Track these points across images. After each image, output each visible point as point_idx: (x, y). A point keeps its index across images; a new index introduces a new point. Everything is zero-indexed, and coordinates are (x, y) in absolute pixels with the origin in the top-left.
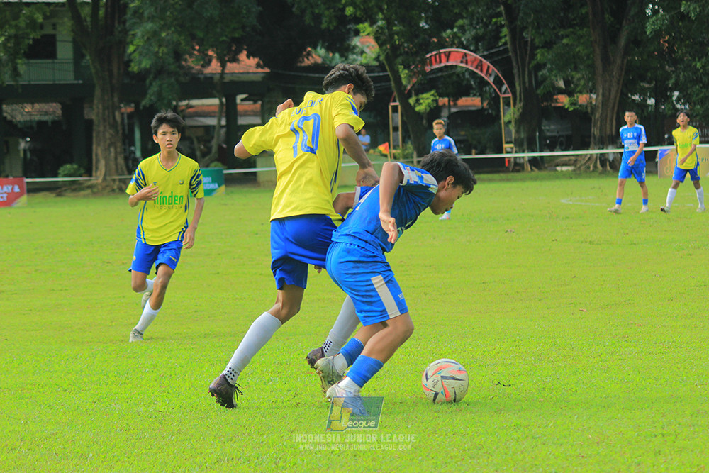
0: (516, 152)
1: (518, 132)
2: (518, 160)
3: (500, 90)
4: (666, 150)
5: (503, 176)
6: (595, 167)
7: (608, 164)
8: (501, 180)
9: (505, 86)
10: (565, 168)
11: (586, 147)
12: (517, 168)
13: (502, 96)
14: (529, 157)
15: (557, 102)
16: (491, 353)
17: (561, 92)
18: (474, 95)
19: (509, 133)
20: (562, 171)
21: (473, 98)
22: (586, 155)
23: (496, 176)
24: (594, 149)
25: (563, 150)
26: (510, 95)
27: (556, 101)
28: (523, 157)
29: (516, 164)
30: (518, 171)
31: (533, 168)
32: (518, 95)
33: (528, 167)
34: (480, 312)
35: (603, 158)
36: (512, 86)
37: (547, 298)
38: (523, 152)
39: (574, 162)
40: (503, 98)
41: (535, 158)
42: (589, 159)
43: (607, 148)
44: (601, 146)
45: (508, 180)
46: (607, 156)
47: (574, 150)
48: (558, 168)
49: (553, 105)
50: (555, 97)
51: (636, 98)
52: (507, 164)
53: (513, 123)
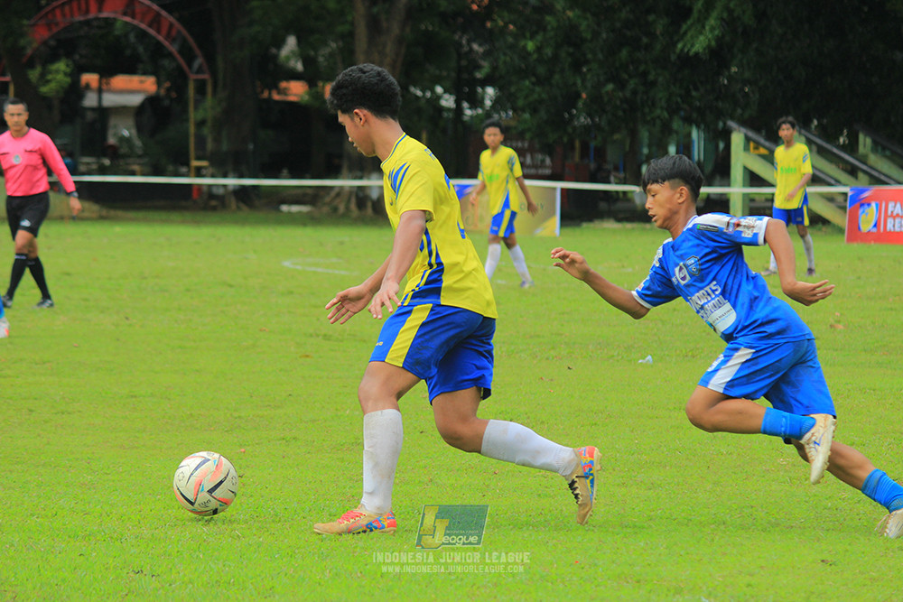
0: (213, 176)
1: (217, 140)
2: (215, 191)
3: (190, 66)
4: (467, 186)
5: (188, 215)
6: (347, 208)
7: (369, 204)
8: (183, 222)
9: (199, 61)
10: (295, 208)
11: (333, 172)
12: (214, 203)
13: (193, 77)
14: (235, 186)
15: (286, 94)
16: (133, 517)
17: (295, 76)
18: (145, 73)
19: (201, 141)
20: (290, 213)
21: (143, 78)
22: (331, 188)
23: (175, 216)
24: (348, 178)
25: (293, 176)
26: (206, 76)
27: (284, 92)
28: (225, 186)
29: (212, 196)
30: (214, 209)
31: (241, 205)
32: (221, 76)
33: (233, 202)
34: (123, 447)
35: (361, 194)
36: (210, 59)
37: (239, 427)
38: (225, 176)
39: (312, 197)
40: (196, 81)
41: (244, 188)
42: (338, 195)
43: (369, 178)
44: (359, 174)
45: (197, 223)
46: (368, 192)
47: (313, 177)
48: (285, 208)
49: (276, 97)
50: (283, 84)
51: (419, 93)
52: (195, 195)
53: (209, 124)
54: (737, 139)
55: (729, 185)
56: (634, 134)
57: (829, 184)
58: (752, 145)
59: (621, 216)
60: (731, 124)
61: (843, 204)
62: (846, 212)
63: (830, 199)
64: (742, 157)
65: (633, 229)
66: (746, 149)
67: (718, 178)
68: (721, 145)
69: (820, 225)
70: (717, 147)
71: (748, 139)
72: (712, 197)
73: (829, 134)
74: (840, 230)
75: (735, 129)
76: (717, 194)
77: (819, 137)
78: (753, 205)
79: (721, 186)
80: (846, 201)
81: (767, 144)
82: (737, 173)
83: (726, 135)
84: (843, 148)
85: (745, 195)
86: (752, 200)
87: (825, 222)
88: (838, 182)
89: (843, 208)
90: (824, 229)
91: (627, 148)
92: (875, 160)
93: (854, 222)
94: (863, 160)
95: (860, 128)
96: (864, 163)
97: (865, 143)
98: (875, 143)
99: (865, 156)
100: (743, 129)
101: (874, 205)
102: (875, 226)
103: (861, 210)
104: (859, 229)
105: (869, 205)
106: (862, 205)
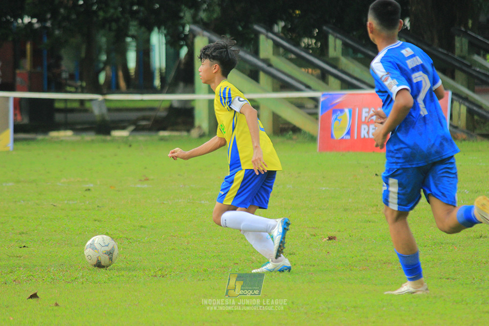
54: (201, 42)
55: (193, 92)
56: (90, 41)
57: (298, 90)
59: (79, 127)
60: (194, 28)
61: (314, 111)
62: (317, 119)
63: (299, 105)
65: (92, 141)
67: (181, 85)
68: (184, 51)
69: (290, 134)
70: (178, 54)
72: (176, 105)
74: (313, 139)
75: (199, 34)
76: (180, 101)
77: (287, 40)
79: (184, 92)
80: (316, 107)
83: (189, 40)
87: (296, 130)
88: (308, 87)
89: (314, 115)
90: (295, 137)
91: (83, 55)
92: (347, 63)
93: (327, 129)
94: (334, 63)
95: (330, 31)
96: (335, 67)
97: (335, 45)
98: (345, 45)
99: (336, 59)
100: (206, 33)
101: (347, 111)
102: (348, 133)
103: (334, 116)
104: (332, 136)
105: (342, 111)
106: (334, 112)
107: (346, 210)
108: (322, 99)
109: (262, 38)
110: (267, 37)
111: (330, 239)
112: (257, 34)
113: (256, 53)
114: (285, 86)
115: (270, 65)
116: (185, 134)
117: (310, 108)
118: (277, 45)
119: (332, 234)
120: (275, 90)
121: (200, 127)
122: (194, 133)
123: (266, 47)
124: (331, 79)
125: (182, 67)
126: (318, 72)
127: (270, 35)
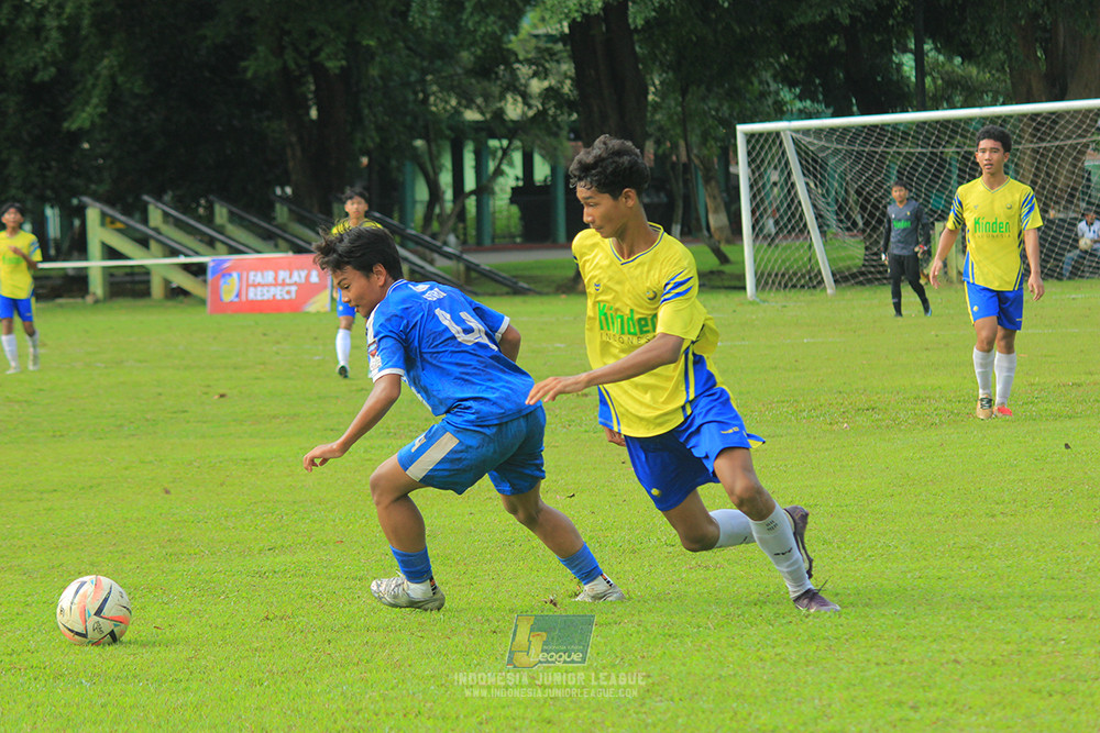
54: (93, 214)
55: (86, 259)
57: (186, 255)
58: (108, 220)
60: (86, 199)
62: (206, 283)
63: (186, 267)
64: (98, 233)
66: (103, 224)
67: (76, 254)
68: (77, 223)
69: (181, 298)
70: (72, 224)
71: (104, 215)
72: (71, 273)
73: (185, 205)
74: (202, 302)
75: (90, 205)
76: (74, 269)
77: (176, 209)
78: (112, 279)
79: (79, 259)
81: (123, 218)
82: (94, 247)
83: (80, 212)
84: (199, 219)
85: (105, 269)
86: (112, 275)
87: (186, 294)
88: (197, 254)
89: (203, 279)
90: (186, 300)
92: (232, 230)
93: (216, 292)
94: (220, 230)
95: (215, 199)
96: (222, 233)
97: (221, 213)
98: (231, 214)
99: (222, 227)
100: (98, 205)
101: (235, 275)
102: (238, 295)
103: (222, 281)
104: (221, 300)
105: (230, 275)
106: (224, 276)
107: (235, 368)
108: (211, 265)
109: (151, 208)
110: (157, 207)
111: (222, 396)
112: (146, 204)
113: (145, 221)
114: (174, 253)
115: (159, 232)
116: (79, 300)
117: (198, 271)
118: (166, 215)
119: (222, 391)
120: (165, 256)
121: (94, 294)
122: (89, 299)
123: (155, 215)
124: (219, 246)
125: (76, 237)
126: (207, 239)
127: (160, 205)
